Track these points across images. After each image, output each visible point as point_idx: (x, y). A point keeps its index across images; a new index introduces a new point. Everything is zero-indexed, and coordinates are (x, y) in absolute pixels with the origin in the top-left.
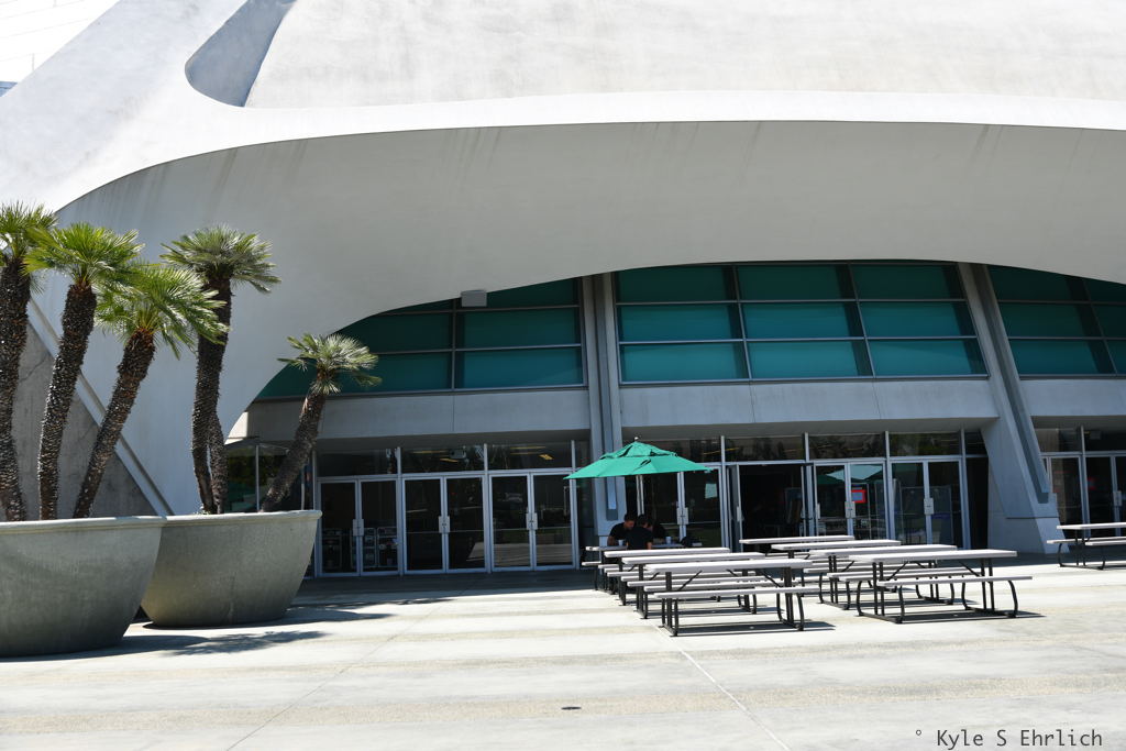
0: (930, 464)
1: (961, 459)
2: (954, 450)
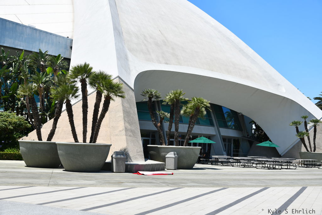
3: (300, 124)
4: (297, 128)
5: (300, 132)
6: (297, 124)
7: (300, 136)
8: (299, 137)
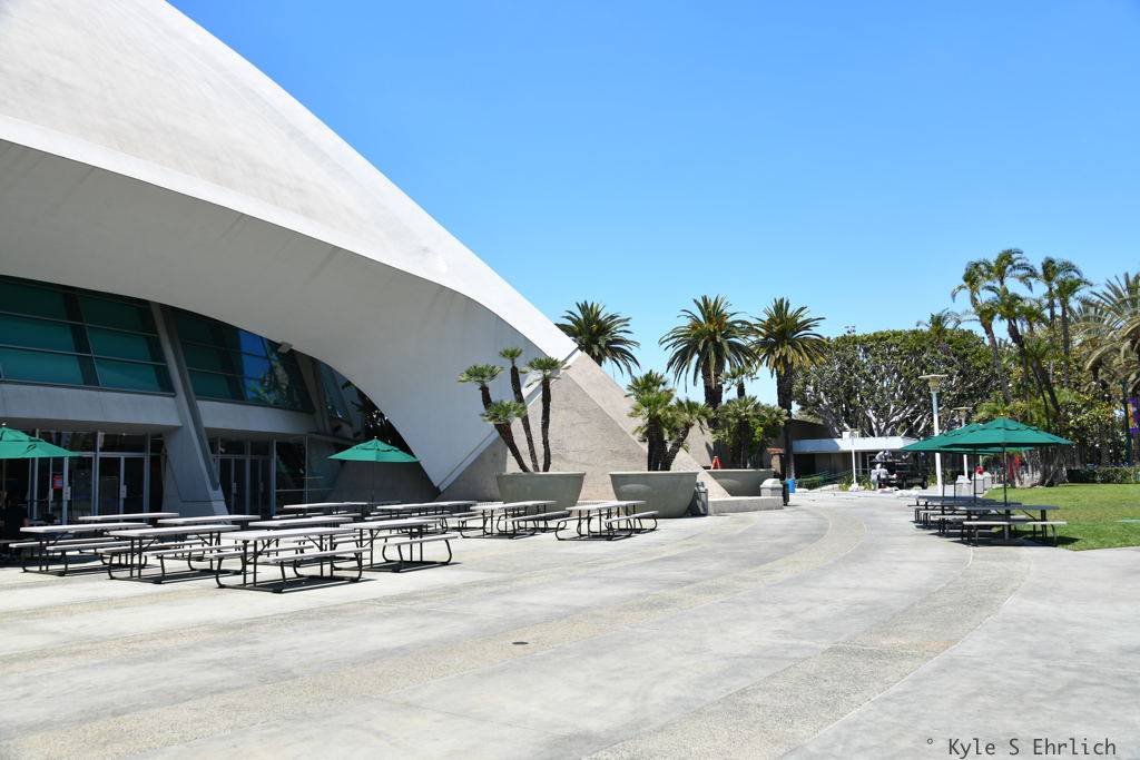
0: (126, 459)
1: (147, 457)
2: (141, 449)
3: (493, 376)
4: (485, 390)
5: (495, 404)
6: (483, 377)
7: (493, 418)
8: (490, 420)
